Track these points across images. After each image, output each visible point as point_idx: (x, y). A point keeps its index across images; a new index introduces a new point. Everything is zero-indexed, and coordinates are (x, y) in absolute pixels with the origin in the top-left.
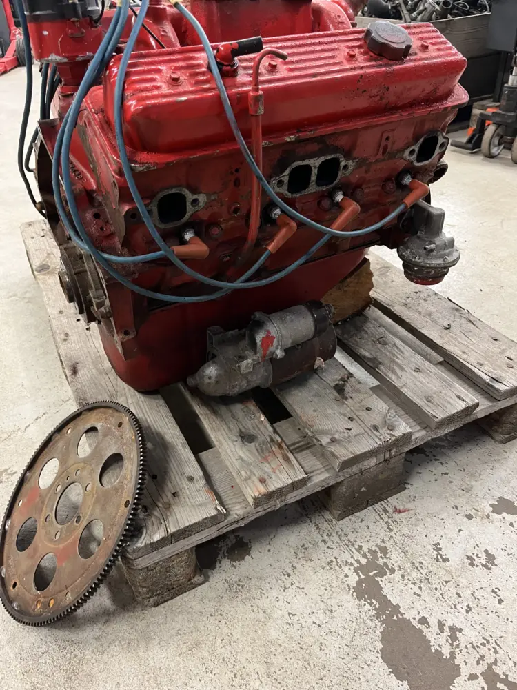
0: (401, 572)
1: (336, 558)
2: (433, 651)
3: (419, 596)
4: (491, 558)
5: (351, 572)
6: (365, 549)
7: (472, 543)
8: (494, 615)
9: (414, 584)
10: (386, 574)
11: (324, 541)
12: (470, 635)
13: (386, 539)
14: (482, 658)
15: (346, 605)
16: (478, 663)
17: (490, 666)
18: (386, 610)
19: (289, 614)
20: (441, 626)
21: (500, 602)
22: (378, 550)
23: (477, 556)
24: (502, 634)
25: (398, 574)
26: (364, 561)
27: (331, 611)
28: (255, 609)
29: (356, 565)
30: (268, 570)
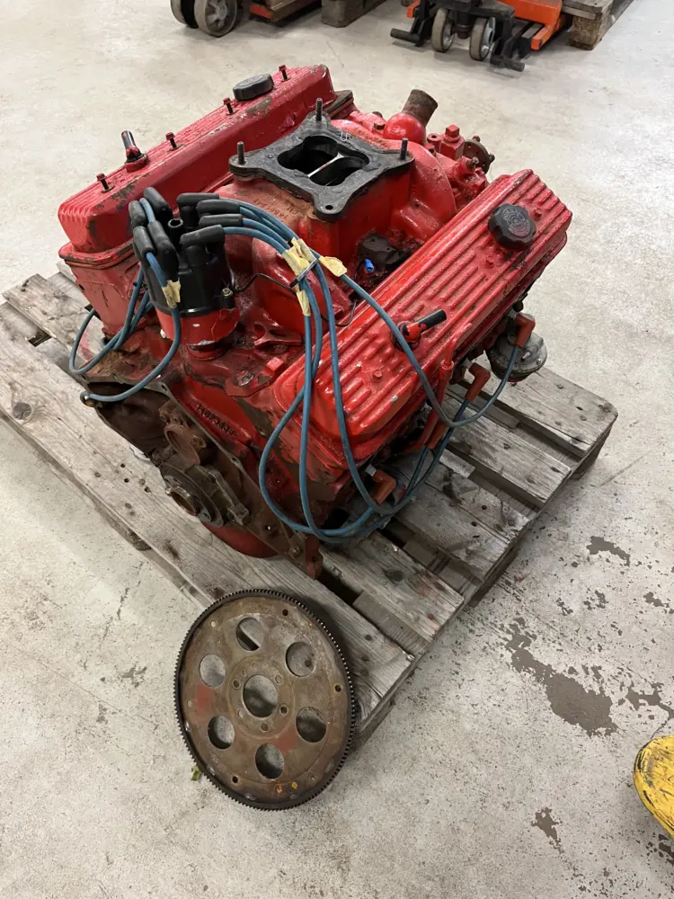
0: (541, 636)
1: (487, 643)
2: (587, 692)
3: (561, 650)
4: (601, 596)
5: (504, 651)
6: (506, 626)
7: (585, 590)
8: (619, 646)
9: (554, 642)
10: (530, 642)
11: (471, 631)
12: (608, 670)
13: (519, 610)
14: (622, 685)
15: (512, 680)
16: (621, 689)
17: (629, 689)
18: (543, 673)
19: (473, 705)
20: (585, 669)
21: (620, 633)
22: (516, 622)
23: (591, 599)
24: (630, 660)
25: (540, 637)
26: (510, 637)
27: (503, 690)
28: (444, 712)
29: (506, 643)
30: (438, 674)
